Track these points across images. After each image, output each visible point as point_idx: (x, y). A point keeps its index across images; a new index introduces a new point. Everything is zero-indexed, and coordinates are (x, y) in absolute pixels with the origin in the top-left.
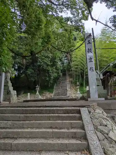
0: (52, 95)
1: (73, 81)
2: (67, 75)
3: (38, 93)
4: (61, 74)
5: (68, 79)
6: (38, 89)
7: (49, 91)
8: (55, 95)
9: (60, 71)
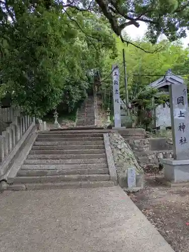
0: (75, 124)
1: (103, 104)
2: (95, 95)
3: (56, 122)
4: (86, 95)
5: (96, 101)
6: (56, 116)
7: (70, 119)
8: (77, 125)
9: (85, 92)
